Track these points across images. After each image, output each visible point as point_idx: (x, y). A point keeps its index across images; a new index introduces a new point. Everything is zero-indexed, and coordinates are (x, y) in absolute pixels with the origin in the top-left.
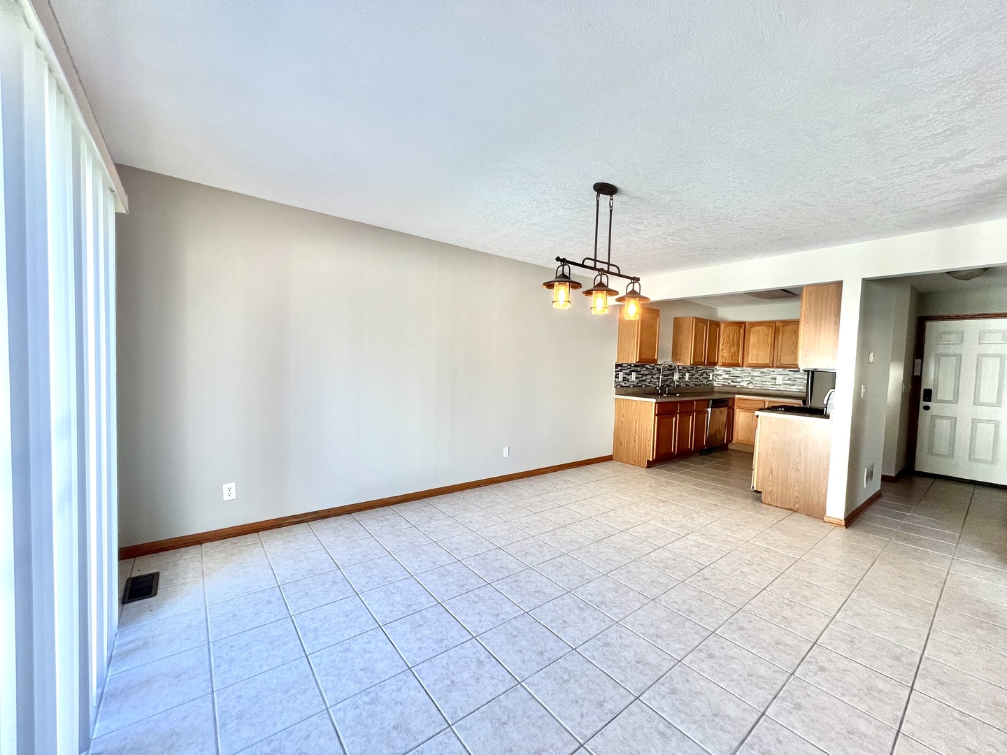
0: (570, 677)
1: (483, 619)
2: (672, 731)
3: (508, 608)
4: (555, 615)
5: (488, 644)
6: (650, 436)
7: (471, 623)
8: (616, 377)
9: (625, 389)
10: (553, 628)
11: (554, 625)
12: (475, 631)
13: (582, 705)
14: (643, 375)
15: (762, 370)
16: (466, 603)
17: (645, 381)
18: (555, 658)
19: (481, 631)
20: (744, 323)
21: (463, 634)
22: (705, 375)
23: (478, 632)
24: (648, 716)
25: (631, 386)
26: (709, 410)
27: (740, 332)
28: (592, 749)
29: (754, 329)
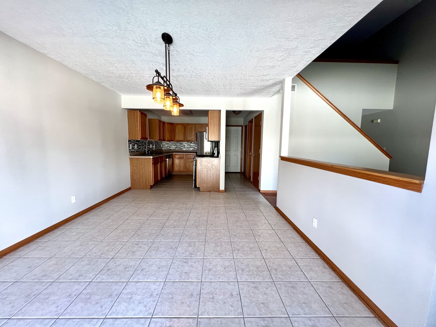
0: (212, 294)
1: (145, 304)
2: (256, 284)
3: (153, 287)
4: (179, 273)
5: (163, 314)
6: (151, 174)
7: (141, 311)
8: (129, 147)
9: (133, 153)
10: (184, 280)
11: (183, 278)
12: (148, 314)
13: (228, 302)
14: (140, 145)
15: (180, 143)
16: (125, 304)
17: (140, 148)
18: (199, 292)
19: (151, 311)
20: (174, 123)
21: (143, 322)
22: (160, 145)
23: (151, 313)
24: (246, 285)
25: (135, 151)
26: (168, 159)
27: (172, 127)
28: (247, 315)
29: (177, 126)
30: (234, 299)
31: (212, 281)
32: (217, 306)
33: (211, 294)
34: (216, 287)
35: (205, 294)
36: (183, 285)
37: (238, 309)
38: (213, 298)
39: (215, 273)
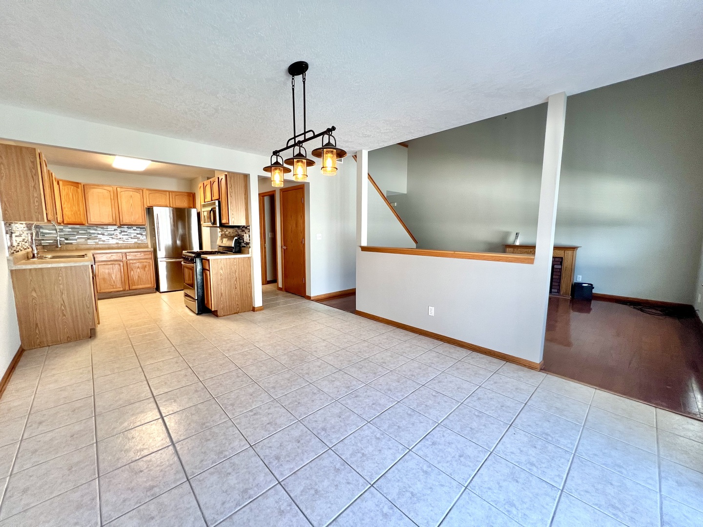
0: (311, 488)
13: (339, 482)
30: (343, 473)
31: (295, 470)
32: (330, 498)
33: (309, 489)
34: (308, 476)
35: (301, 495)
36: (251, 510)
37: (357, 481)
38: (316, 491)
39: (289, 457)
